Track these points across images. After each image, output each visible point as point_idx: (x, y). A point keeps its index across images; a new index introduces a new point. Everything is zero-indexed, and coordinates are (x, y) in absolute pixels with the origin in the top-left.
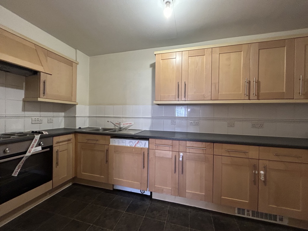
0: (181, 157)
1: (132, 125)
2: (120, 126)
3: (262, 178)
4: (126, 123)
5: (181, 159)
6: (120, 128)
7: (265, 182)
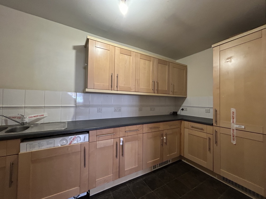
0: (122, 142)
1: (44, 118)
2: (22, 120)
3: (165, 141)
4: (34, 115)
5: (121, 144)
6: (23, 124)
7: (166, 143)
